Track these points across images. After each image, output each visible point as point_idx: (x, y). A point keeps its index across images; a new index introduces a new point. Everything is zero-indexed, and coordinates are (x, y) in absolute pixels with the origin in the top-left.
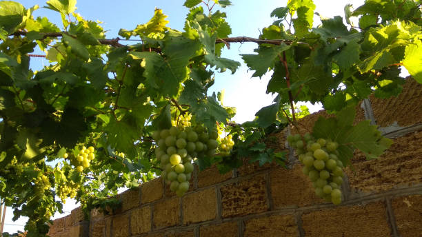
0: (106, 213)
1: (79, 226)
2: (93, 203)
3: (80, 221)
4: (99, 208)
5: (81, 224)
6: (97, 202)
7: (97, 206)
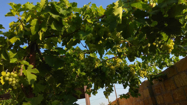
0: (160, 81)
1: (148, 89)
2: (152, 77)
3: (148, 87)
4: (156, 79)
5: (148, 88)
6: (154, 76)
7: (155, 78)
